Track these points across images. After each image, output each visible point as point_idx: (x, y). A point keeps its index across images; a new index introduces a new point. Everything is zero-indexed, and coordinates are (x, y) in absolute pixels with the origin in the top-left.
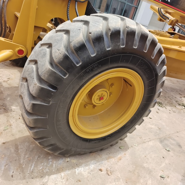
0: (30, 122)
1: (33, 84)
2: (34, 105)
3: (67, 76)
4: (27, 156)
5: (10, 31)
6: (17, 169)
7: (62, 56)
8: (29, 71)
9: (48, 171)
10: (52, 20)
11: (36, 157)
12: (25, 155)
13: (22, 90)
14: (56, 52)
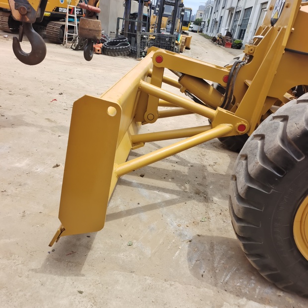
0: (239, 210)
1: (254, 162)
2: (249, 188)
3: (302, 159)
4: (223, 262)
5: (234, 103)
6: (209, 271)
7: (301, 131)
8: (252, 146)
9: (248, 293)
10: (293, 89)
11: (234, 267)
12: (221, 259)
13: (238, 169)
14: (292, 126)
